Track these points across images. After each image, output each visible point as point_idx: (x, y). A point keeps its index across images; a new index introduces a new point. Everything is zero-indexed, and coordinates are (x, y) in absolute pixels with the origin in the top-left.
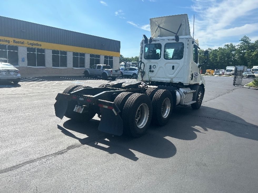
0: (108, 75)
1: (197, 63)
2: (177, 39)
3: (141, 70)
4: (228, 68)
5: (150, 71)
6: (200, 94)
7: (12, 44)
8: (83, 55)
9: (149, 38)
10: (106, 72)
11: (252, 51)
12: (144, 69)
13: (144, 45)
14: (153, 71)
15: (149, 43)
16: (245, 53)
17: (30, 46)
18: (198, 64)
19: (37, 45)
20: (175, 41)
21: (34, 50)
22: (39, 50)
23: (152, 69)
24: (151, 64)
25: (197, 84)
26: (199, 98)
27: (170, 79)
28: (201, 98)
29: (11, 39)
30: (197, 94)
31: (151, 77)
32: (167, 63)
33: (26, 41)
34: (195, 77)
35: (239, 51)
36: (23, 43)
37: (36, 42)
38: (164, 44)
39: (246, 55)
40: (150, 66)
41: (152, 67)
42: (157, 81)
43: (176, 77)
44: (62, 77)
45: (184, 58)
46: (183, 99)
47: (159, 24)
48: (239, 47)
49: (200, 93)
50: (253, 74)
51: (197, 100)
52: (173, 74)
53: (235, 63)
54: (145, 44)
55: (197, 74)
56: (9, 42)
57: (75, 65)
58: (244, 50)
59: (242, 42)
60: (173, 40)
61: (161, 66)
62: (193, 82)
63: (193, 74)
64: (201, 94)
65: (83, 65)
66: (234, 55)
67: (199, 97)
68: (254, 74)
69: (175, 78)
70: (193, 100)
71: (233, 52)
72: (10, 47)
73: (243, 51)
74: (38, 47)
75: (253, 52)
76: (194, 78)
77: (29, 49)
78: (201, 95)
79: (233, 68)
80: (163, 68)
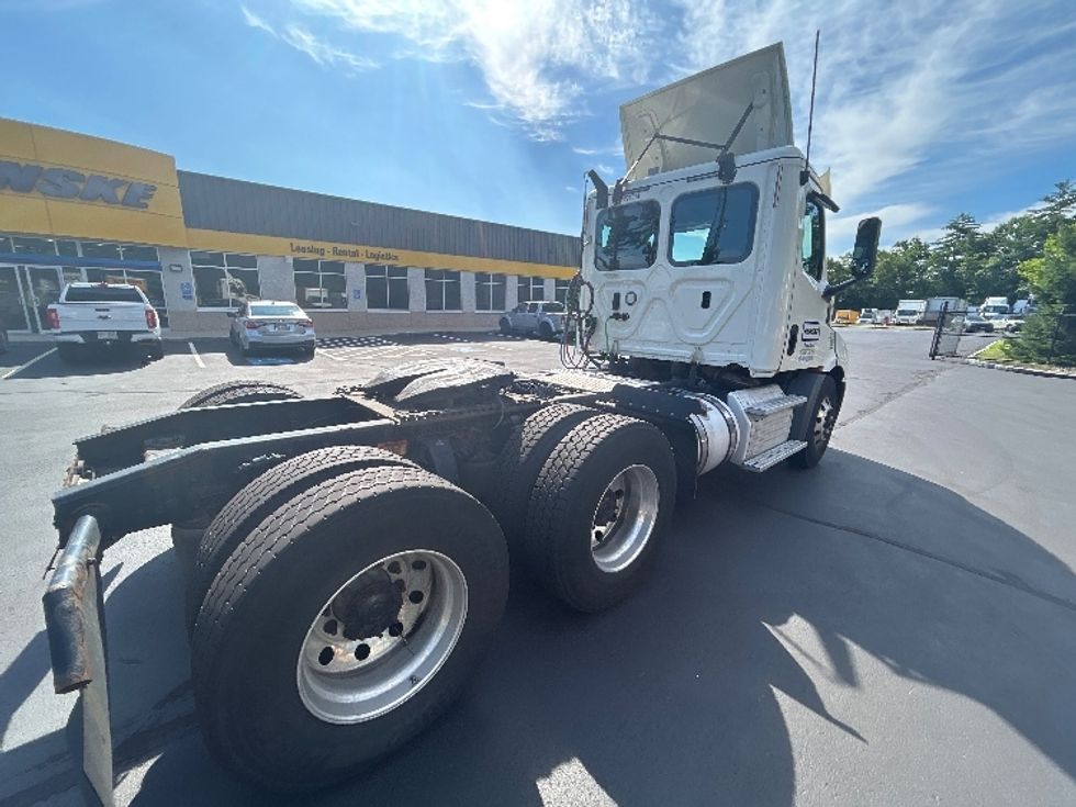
0: (554, 329)
1: (818, 278)
2: (727, 169)
3: (579, 312)
4: (904, 305)
5: (616, 316)
6: (823, 409)
7: (329, 257)
8: (501, 278)
9: (611, 186)
10: (550, 321)
11: (981, 257)
12: (591, 308)
13: (595, 213)
14: (625, 317)
15: (610, 204)
16: (958, 263)
17: (373, 261)
18: (824, 283)
19: (389, 257)
20: (716, 183)
21: (380, 270)
22: (394, 270)
23: (624, 308)
24: (616, 290)
25: (816, 371)
26: (819, 427)
27: (693, 347)
28: (826, 426)
29: (328, 246)
30: (810, 408)
31: (620, 342)
32: (679, 282)
33: (362, 249)
34: (805, 340)
35: (940, 259)
36: (355, 254)
37: (384, 251)
38: (671, 202)
39: (961, 269)
40: (617, 296)
41: (622, 299)
42: (641, 356)
43: (717, 339)
44: (441, 334)
45: (757, 256)
46: (742, 444)
47: (657, 127)
48: (941, 246)
49: (824, 404)
50: (987, 322)
51: (809, 435)
52: (703, 329)
53: (924, 292)
54: (598, 211)
55: (816, 327)
56: (322, 252)
57: (482, 303)
58: (956, 253)
59: (953, 231)
60: (709, 176)
61: (656, 296)
62: (793, 363)
63: (795, 328)
64: (828, 407)
65: (500, 303)
66: (922, 270)
67: (819, 420)
68: (991, 321)
69: (712, 344)
70: (792, 436)
71: (921, 262)
72: (327, 266)
73: (951, 258)
74: (390, 262)
75: (988, 258)
76: (799, 345)
77: (370, 269)
78: (828, 413)
79: (918, 305)
80: (663, 301)
